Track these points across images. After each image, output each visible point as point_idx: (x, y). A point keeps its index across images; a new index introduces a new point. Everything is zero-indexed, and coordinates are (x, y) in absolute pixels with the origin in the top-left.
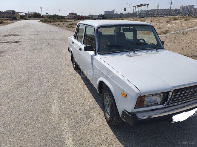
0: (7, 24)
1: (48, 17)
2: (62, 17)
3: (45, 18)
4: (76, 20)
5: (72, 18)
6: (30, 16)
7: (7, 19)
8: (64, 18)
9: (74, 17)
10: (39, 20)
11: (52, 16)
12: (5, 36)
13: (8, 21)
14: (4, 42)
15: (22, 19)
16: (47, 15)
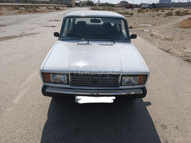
0: (61, 11)
1: (99, 5)
2: (113, 5)
3: (96, 6)
4: (124, 9)
5: (122, 6)
6: (84, 3)
7: (65, 6)
8: (114, 6)
9: (124, 5)
10: (90, 8)
11: (103, 4)
12: (50, 21)
13: (65, 8)
14: (44, 26)
15: (76, 6)
16: (99, 3)
